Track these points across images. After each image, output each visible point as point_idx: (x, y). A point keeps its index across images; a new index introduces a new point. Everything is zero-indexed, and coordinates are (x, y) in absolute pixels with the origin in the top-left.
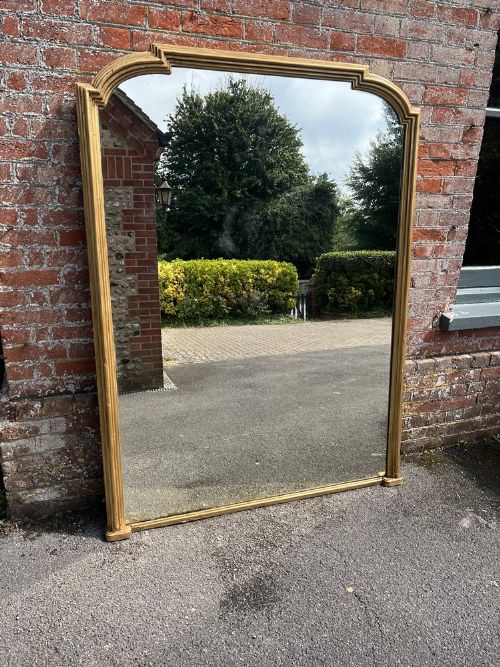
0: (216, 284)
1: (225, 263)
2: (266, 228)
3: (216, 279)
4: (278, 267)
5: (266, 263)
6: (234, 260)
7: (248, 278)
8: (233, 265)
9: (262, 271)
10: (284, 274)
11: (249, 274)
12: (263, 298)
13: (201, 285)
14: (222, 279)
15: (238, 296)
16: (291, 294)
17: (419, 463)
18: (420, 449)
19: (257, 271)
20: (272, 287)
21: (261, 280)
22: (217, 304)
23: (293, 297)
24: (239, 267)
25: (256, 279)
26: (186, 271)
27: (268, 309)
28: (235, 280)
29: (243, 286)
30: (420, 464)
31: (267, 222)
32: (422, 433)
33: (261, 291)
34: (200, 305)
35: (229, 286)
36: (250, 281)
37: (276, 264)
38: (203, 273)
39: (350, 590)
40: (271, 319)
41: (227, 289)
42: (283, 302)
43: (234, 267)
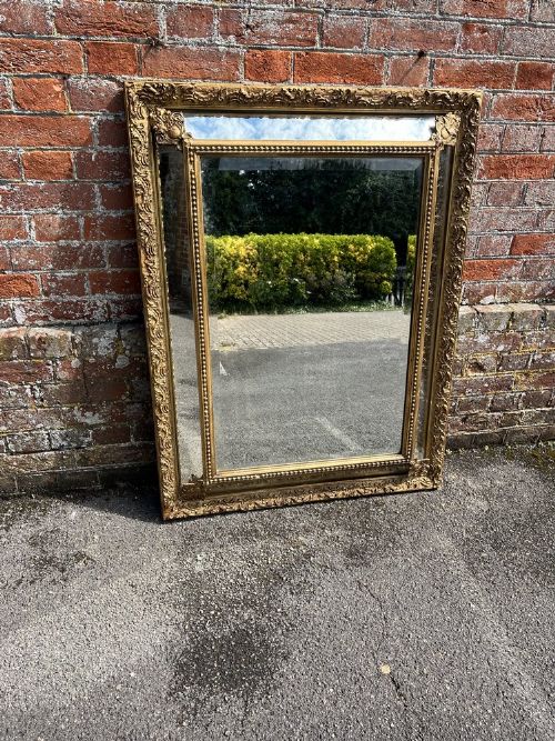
0: (294, 264)
1: (306, 237)
2: (364, 203)
3: (295, 257)
4: (371, 242)
5: (357, 237)
6: (317, 235)
7: (333, 256)
8: (315, 240)
9: (351, 247)
10: (378, 250)
11: (335, 251)
12: (349, 280)
13: (277, 265)
14: (302, 257)
15: (320, 277)
16: (385, 275)
17: (530, 461)
18: (532, 440)
19: (345, 248)
20: (361, 267)
21: (349, 258)
22: (293, 286)
23: (388, 280)
24: (322, 243)
25: (343, 258)
26: (261, 247)
27: (355, 293)
28: (318, 259)
29: (328, 266)
30: (528, 465)
31: (365, 197)
32: (539, 417)
33: (348, 271)
34: (274, 289)
35: (309, 265)
36: (336, 259)
37: (368, 238)
38: (279, 248)
39: (386, 670)
40: (360, 305)
41: (307, 269)
42: (376, 285)
43: (317, 241)
